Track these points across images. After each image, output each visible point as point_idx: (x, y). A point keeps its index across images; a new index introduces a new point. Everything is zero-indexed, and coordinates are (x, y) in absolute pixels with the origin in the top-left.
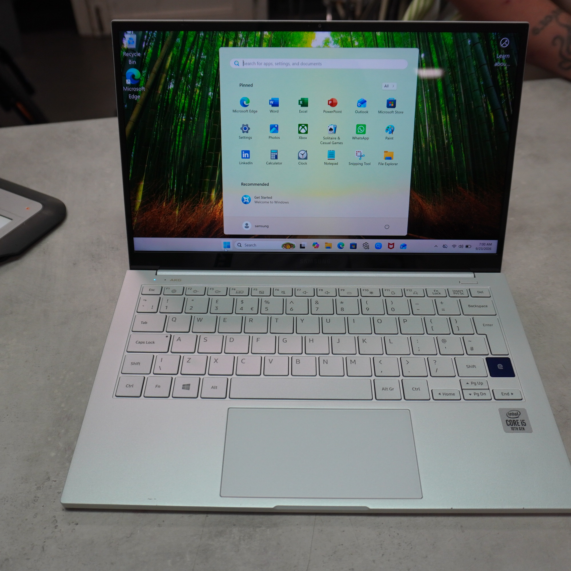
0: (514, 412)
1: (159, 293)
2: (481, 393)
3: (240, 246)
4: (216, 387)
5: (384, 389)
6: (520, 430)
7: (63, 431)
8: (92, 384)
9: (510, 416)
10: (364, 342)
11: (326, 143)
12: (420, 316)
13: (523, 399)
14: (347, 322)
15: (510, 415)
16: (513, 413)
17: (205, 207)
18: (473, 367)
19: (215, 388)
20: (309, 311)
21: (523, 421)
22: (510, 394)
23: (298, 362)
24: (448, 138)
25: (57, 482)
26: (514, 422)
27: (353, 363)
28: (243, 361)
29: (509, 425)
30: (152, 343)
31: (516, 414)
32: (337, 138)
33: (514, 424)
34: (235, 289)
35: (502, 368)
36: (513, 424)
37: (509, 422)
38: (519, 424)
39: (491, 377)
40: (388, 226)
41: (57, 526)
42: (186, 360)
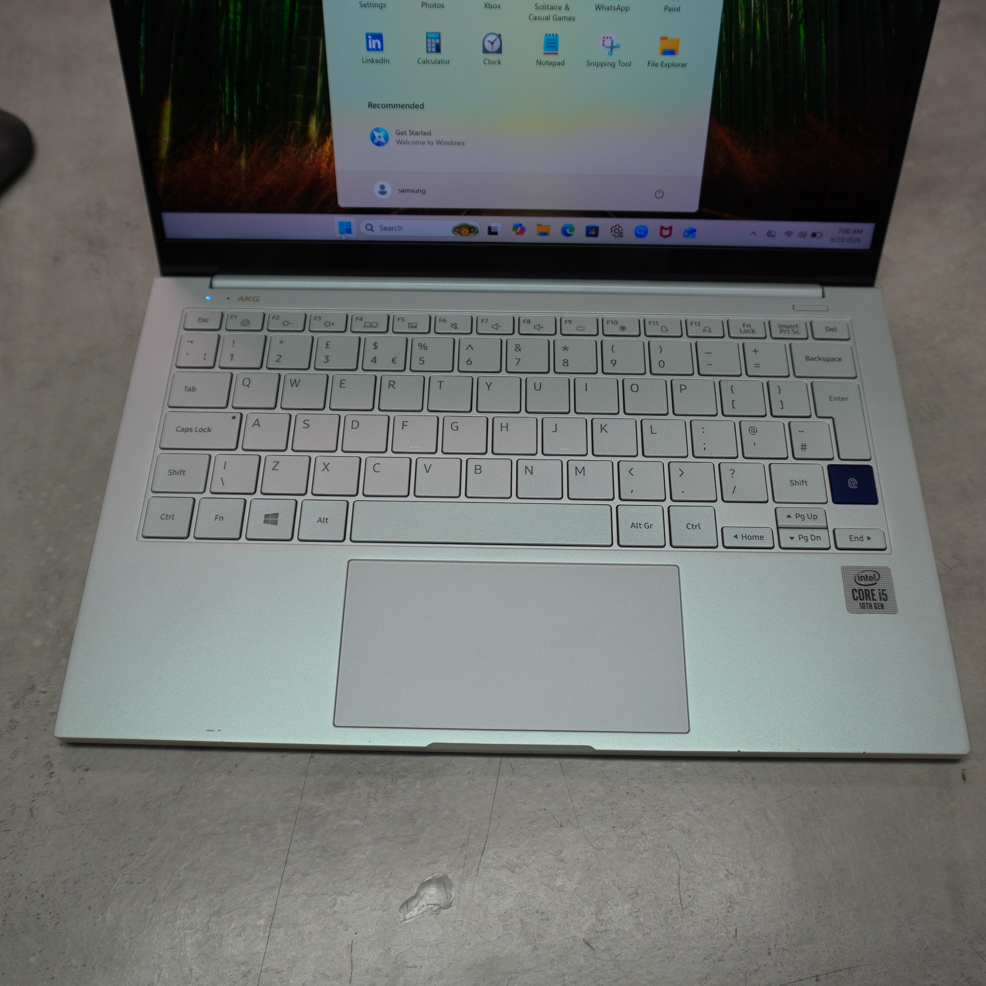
0: (870, 574)
1: (217, 327)
2: (813, 536)
3: (371, 229)
4: (327, 519)
5: (634, 526)
6: (876, 608)
7: (52, 599)
8: (100, 507)
9: (860, 582)
10: (603, 430)
11: (540, 19)
12: (711, 378)
13: (887, 549)
14: (572, 388)
15: (862, 580)
16: (866, 575)
17: (297, 153)
18: (802, 483)
19: (325, 520)
20: (502, 366)
21: (883, 592)
22: (865, 539)
23: (479, 471)
24: (794, 10)
25: (47, 694)
26: (867, 594)
27: (580, 473)
28: (377, 468)
29: (857, 600)
30: (205, 430)
31: (872, 578)
32: (563, 7)
33: (866, 597)
34: (361, 319)
35: (855, 487)
36: (863, 597)
37: (858, 593)
38: (875, 597)
39: (834, 504)
40: (661, 192)
41: (53, 773)
42: (270, 465)
